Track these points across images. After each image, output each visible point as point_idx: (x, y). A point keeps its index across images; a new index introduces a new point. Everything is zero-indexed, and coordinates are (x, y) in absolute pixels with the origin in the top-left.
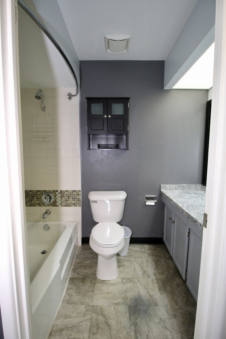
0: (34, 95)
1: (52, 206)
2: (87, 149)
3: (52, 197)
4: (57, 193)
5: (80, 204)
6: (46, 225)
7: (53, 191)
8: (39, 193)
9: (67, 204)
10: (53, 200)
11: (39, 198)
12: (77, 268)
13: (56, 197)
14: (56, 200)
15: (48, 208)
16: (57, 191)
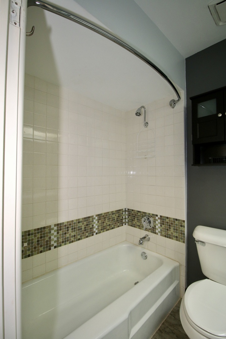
0: (135, 112)
1: (151, 232)
2: (192, 165)
3: (152, 222)
4: (157, 218)
5: (184, 239)
6: (144, 252)
7: (153, 215)
8: (139, 214)
9: (168, 234)
10: (152, 225)
11: (139, 220)
12: (165, 331)
13: (155, 222)
14: (155, 226)
15: (147, 233)
16: (157, 216)
